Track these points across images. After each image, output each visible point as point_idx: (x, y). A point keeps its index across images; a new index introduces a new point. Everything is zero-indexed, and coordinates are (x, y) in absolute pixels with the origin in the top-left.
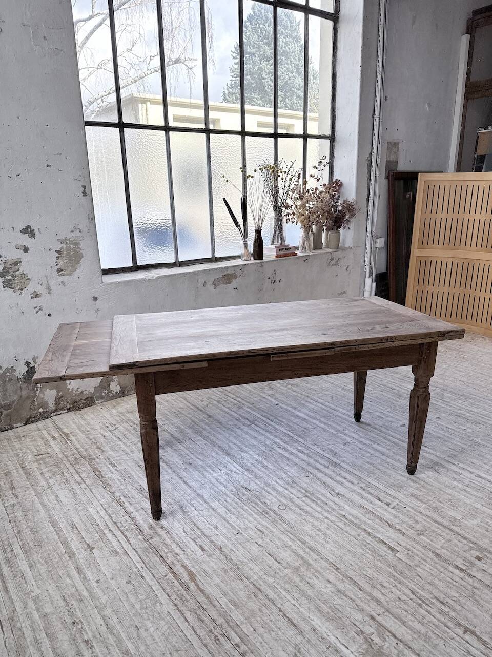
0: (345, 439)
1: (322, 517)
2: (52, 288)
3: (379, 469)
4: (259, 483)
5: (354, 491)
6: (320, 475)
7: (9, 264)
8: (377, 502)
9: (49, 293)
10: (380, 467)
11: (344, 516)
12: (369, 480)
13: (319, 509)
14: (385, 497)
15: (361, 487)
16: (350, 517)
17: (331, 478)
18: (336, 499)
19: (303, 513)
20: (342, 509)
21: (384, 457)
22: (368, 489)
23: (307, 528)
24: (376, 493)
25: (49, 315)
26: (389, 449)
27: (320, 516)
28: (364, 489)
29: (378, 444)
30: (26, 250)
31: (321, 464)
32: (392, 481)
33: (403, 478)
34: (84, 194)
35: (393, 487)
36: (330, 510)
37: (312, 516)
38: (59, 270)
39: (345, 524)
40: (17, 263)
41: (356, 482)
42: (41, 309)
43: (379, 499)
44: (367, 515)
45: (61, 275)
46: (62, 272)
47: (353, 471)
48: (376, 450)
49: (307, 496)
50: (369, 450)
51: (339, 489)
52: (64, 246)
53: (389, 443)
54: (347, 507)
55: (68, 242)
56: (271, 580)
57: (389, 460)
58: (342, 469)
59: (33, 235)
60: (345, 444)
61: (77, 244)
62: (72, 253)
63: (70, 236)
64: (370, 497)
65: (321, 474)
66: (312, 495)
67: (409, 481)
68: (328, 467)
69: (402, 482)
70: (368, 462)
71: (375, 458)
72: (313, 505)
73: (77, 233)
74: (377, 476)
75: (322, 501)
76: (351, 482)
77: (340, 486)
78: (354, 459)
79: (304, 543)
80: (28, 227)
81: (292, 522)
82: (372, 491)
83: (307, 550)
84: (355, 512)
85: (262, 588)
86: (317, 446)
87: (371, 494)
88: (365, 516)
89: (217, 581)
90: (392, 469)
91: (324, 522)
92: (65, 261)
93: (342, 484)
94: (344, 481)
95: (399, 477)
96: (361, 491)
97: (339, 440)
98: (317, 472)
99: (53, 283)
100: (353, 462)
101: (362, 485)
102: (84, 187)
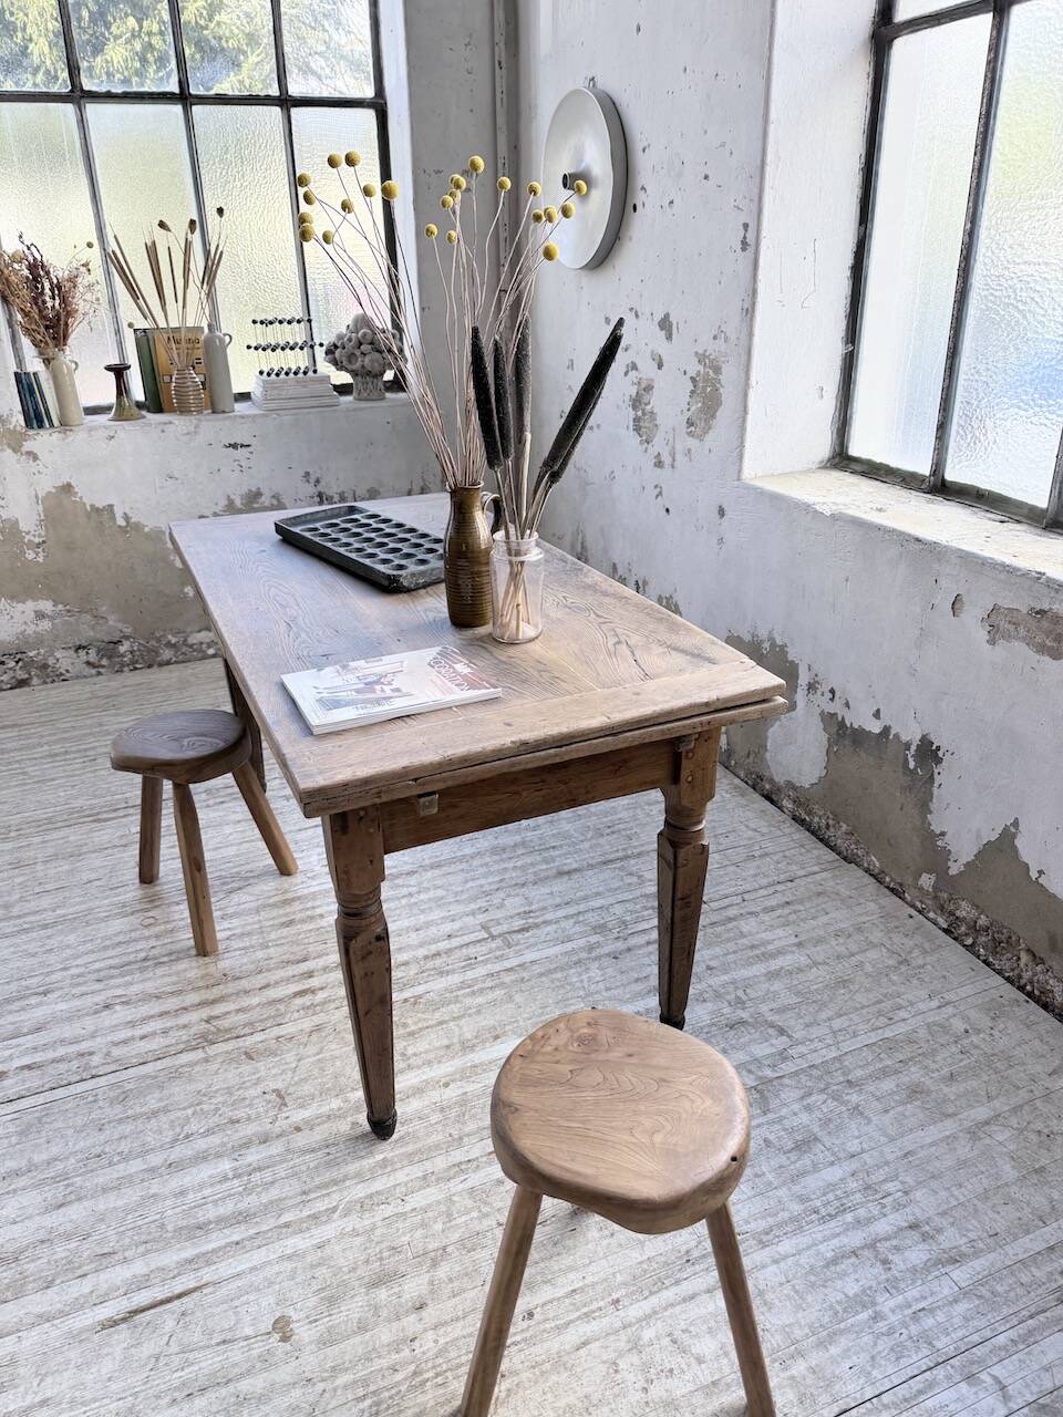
0: (302, 1106)
1: (75, 964)
2: (678, 457)
3: (120, 1121)
4: (243, 906)
5: (93, 1036)
6: (193, 998)
7: (643, 386)
8: (26, 1061)
9: (673, 467)
10: (127, 1128)
11: (45, 993)
12: (102, 1081)
13: (97, 966)
14: (24, 1081)
15: (91, 1054)
16: (34, 1000)
17: (167, 1013)
18: (99, 998)
19: (108, 943)
20: (63, 998)
21: (156, 1159)
22: (75, 1064)
23: (72, 939)
24: (50, 1070)
25: (667, 510)
26: (183, 1193)
27: (79, 962)
28: (83, 1055)
29: (225, 1179)
30: (660, 366)
31: (228, 1013)
32: (59, 1124)
33: (45, 1156)
34: (745, 245)
35: (37, 1115)
36: (81, 980)
37: (93, 952)
38: (690, 423)
39: (28, 988)
40: (649, 388)
41: (116, 1052)
42: (660, 493)
43: (29, 1067)
44: (11, 1027)
45: (690, 434)
46: (693, 429)
47: (159, 1065)
48: (202, 1158)
49: (145, 959)
50: (215, 1140)
51: (122, 1014)
52: (701, 368)
53: (211, 1213)
54: (63, 1006)
55: (707, 361)
56: (18, 880)
57: (136, 1166)
58: (182, 1046)
59: (669, 337)
60: (280, 1096)
61: (717, 370)
62: (709, 389)
63: (713, 348)
64: (50, 1055)
65: (196, 1002)
66: (142, 970)
67: (24, 1163)
68: (207, 1022)
69: (37, 1145)
70: (166, 1110)
71: (169, 1135)
72: (111, 962)
73: (720, 345)
74: (101, 1103)
75: (112, 977)
76: (125, 1042)
77: (129, 1019)
78: (201, 1086)
79: (45, 927)
80: (667, 316)
81: (103, 924)
82: (62, 1067)
83: (25, 926)
84: (39, 1014)
85: (17, 870)
86: (308, 1030)
87: (54, 1061)
88: (12, 1024)
89: (71, 838)
90: (98, 1150)
91: (61, 963)
92: (700, 405)
93: (132, 1024)
94: (138, 1032)
95: (55, 1150)
96: (84, 1046)
97: (307, 1089)
98: (204, 997)
99: (679, 448)
100: (190, 1080)
101: (96, 1060)
102: (746, 226)
